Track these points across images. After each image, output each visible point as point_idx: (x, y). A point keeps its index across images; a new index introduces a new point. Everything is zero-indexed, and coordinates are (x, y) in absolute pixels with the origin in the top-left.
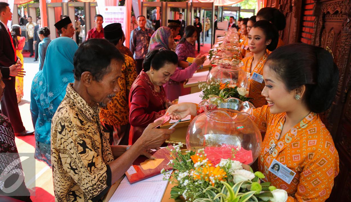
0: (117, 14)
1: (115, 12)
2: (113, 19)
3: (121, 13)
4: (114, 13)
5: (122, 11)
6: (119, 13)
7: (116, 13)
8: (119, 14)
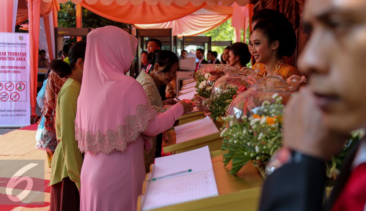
0: (13, 46)
1: (10, 42)
2: (7, 54)
3: (22, 44)
4: (9, 44)
5: (23, 42)
6: (17, 44)
7: (12, 44)
8: (17, 46)
